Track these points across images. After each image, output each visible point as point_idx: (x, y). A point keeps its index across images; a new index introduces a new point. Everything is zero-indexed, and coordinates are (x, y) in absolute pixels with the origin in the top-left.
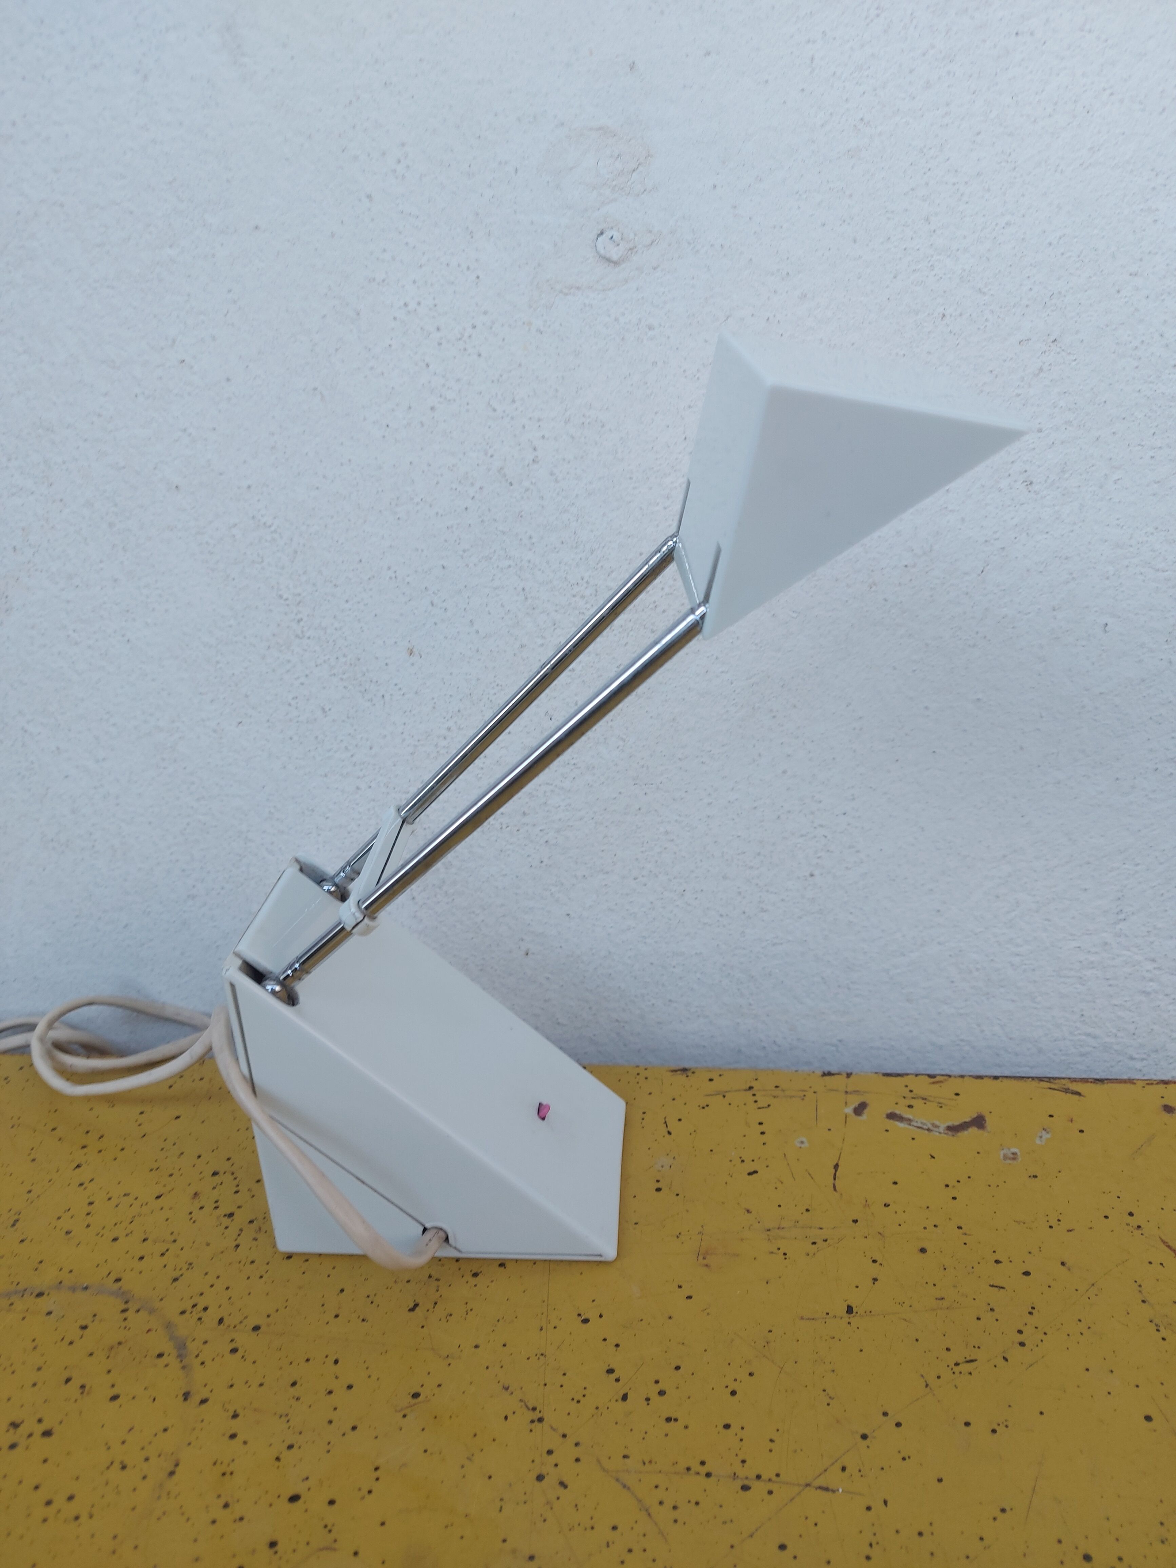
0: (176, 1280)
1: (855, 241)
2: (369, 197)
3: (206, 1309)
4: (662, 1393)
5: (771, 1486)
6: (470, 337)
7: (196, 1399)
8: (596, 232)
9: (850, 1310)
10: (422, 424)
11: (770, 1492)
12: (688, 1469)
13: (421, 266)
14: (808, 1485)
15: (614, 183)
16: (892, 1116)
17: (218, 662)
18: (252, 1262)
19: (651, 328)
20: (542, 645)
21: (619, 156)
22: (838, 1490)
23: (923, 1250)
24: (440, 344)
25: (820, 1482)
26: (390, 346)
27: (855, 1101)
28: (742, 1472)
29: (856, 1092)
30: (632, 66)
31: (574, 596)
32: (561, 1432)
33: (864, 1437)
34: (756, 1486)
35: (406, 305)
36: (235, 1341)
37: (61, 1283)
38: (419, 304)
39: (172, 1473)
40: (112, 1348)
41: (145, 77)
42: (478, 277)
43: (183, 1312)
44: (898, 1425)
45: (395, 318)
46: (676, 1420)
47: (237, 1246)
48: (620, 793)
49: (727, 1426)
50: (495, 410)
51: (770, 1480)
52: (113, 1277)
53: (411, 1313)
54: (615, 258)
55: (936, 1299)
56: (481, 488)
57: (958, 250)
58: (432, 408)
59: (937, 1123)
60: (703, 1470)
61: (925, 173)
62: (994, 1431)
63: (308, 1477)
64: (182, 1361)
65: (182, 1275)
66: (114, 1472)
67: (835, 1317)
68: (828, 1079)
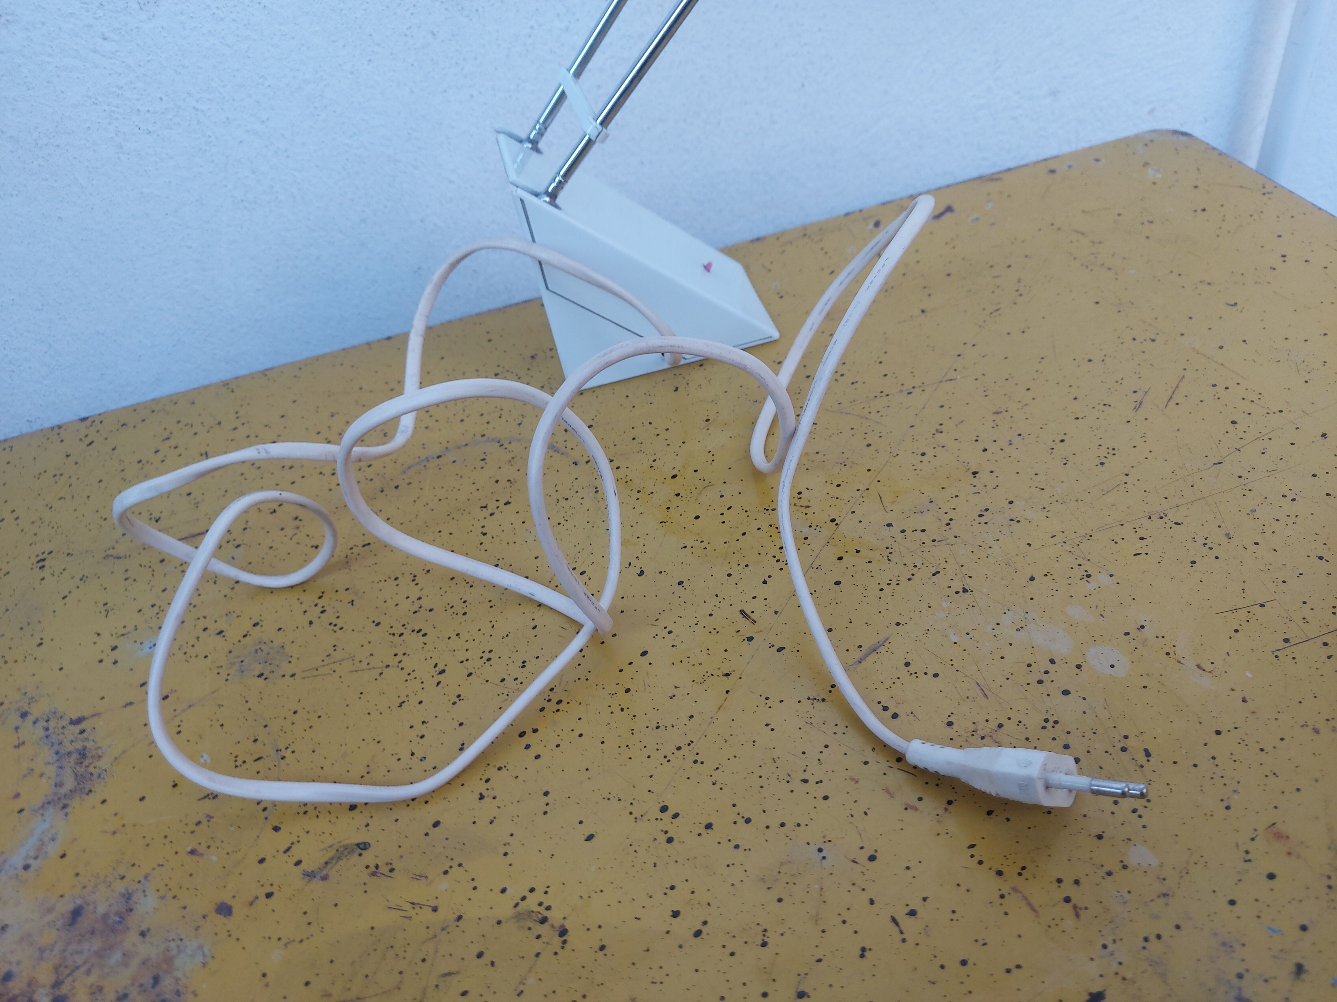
0: (520, 423)
4: (842, 375)
5: (922, 388)
7: (581, 462)
9: (923, 311)
11: (923, 390)
12: (876, 397)
14: (941, 381)
22: (957, 378)
23: (949, 275)
25: (945, 379)
27: (872, 221)
28: (904, 388)
29: (870, 217)
33: (959, 355)
34: (915, 391)
37: (447, 448)
40: (510, 461)
44: (974, 345)
46: (857, 382)
49: (885, 375)
51: (920, 386)
53: (676, 392)
60: (884, 394)
62: (1023, 332)
63: (675, 468)
64: (558, 452)
65: (522, 421)
66: (563, 503)
67: (916, 316)
68: (849, 216)
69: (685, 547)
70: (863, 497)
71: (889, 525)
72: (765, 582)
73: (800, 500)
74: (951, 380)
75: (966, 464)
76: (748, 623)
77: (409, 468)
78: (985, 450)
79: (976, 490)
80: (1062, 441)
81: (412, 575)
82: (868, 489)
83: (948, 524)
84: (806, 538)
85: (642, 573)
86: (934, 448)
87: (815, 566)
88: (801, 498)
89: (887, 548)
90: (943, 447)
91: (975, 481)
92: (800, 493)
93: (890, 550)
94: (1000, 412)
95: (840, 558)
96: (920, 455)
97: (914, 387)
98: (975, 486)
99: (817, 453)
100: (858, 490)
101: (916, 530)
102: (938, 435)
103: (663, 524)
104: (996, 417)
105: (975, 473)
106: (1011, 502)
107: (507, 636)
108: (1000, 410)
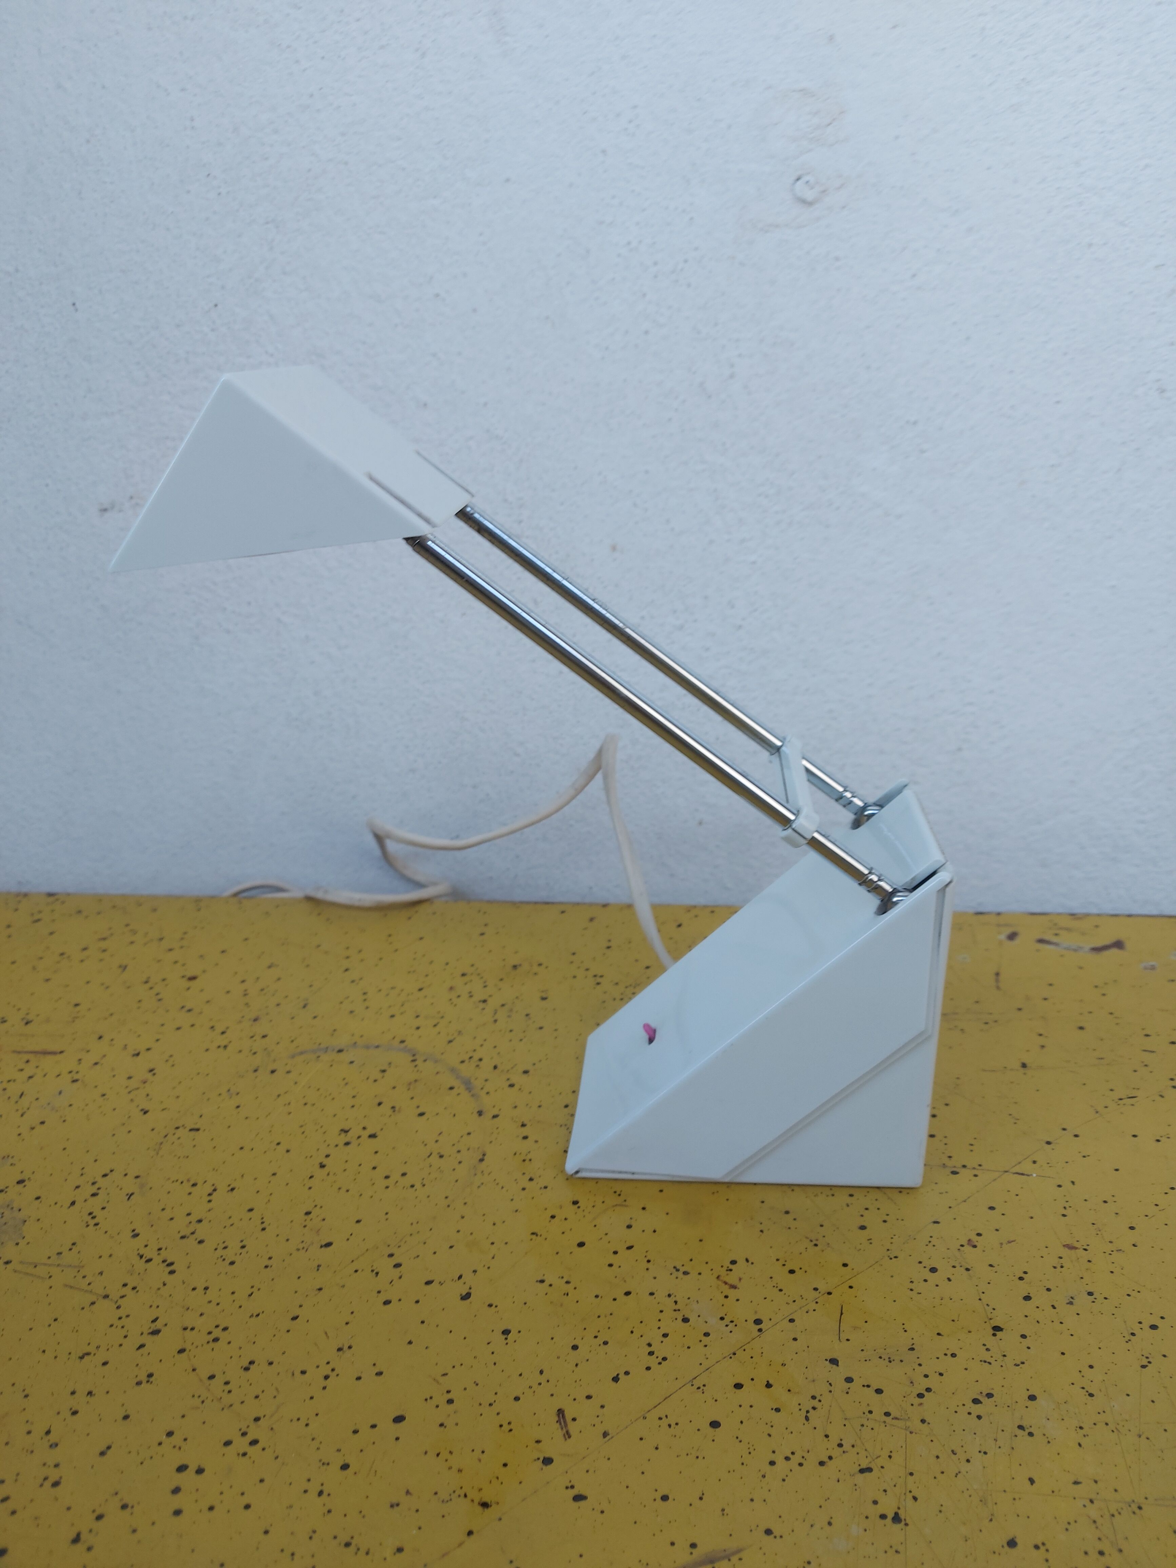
0: (450, 1042)
1: (1015, 182)
2: (604, 152)
3: (481, 1060)
5: (976, 1172)
6: (682, 270)
7: (489, 1114)
8: (795, 177)
9: (1024, 1065)
10: (636, 346)
11: (976, 1176)
13: (644, 210)
14: (1006, 1172)
15: (811, 136)
16: (1041, 941)
18: (511, 1031)
19: (837, 259)
21: (817, 112)
22: (1032, 1175)
23: (1081, 1028)
24: (656, 277)
25: (1015, 1170)
26: (613, 279)
27: (1006, 931)
28: (949, 1163)
29: (1006, 925)
30: (831, 38)
31: (759, 495)
33: (1048, 1143)
35: (629, 243)
36: (510, 1080)
37: (355, 1043)
38: (640, 242)
39: (482, 1160)
40: (410, 1084)
41: (424, 55)
42: (691, 219)
43: (463, 1062)
44: (1076, 1136)
45: (619, 255)
47: (496, 1021)
48: (791, 675)
49: (933, 1136)
50: (699, 333)
51: (974, 1168)
52: (398, 1040)
54: (809, 199)
55: (1098, 1059)
56: (684, 401)
57: (1104, 188)
58: (647, 332)
59: (1082, 945)
61: (1076, 124)
62: (1158, 1141)
64: (470, 1091)
65: (454, 1039)
66: (434, 1159)
67: (1012, 1070)
68: (981, 917)
69: (542, 1281)
70: (817, 1303)
71: (834, 1362)
72: (616, 1379)
73: (729, 1272)
74: (1023, 1174)
75: (989, 1309)
76: (560, 1433)
77: (301, 1053)
78: (1027, 1298)
79: (986, 1356)
80: (1154, 1327)
81: (213, 1188)
82: (830, 1293)
83: (920, 1396)
84: (707, 1334)
85: (466, 1297)
86: (954, 1267)
87: (697, 1383)
88: (731, 1270)
89: (814, 1397)
90: (967, 1270)
91: (991, 1341)
92: (733, 1262)
93: (815, 1403)
94: (1076, 1248)
95: (738, 1386)
96: (927, 1269)
97: (964, 1166)
98: (988, 1350)
99: (787, 1212)
100: (816, 1289)
101: (868, 1386)
102: (968, 1249)
103: (534, 1237)
104: (1065, 1252)
105: (997, 1329)
106: (1032, 1398)
107: (258, 1315)
108: (1076, 1245)
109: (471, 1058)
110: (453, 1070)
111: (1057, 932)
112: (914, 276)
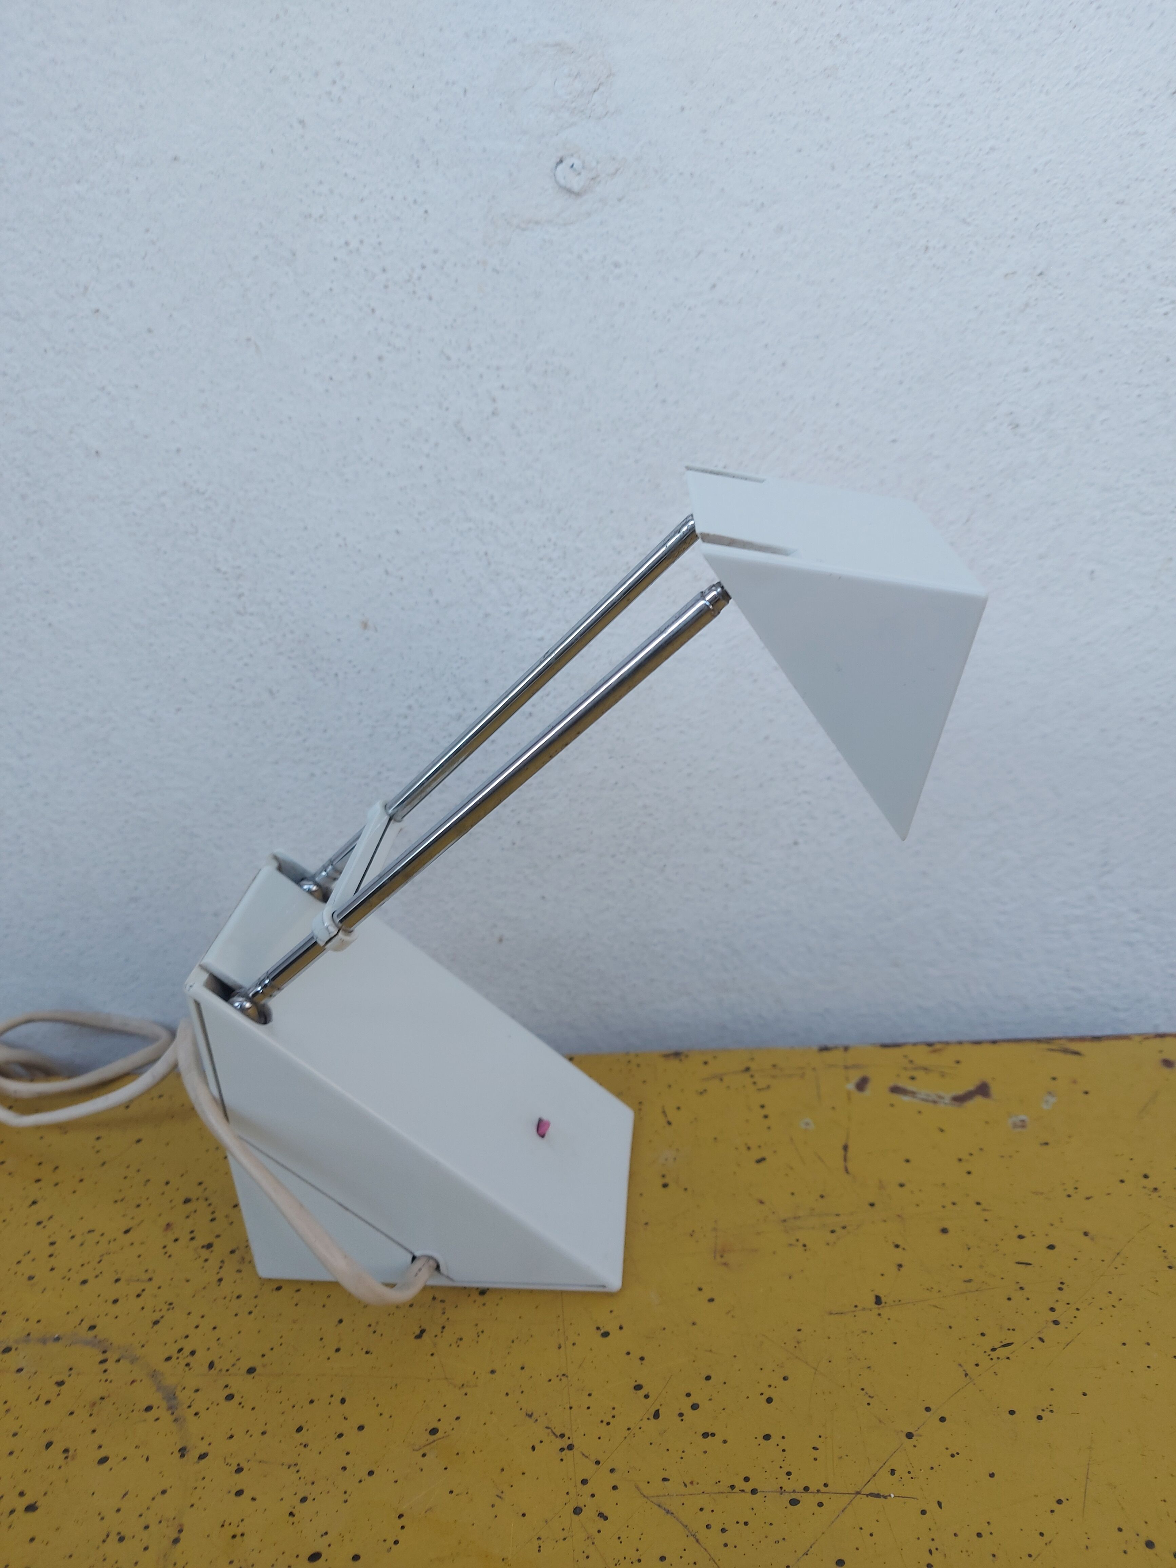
0: (156, 1323)
1: (833, 168)
2: (302, 122)
3: (193, 1353)
4: (695, 1407)
5: (821, 1499)
6: (419, 278)
7: (194, 1454)
8: (555, 160)
9: (878, 1300)
10: (369, 376)
11: (820, 1505)
12: (733, 1487)
13: (362, 200)
14: (858, 1493)
15: (573, 105)
16: (894, 1090)
17: (151, 645)
18: (239, 1297)
19: (617, 265)
20: (508, 613)
21: (578, 74)
22: (890, 1496)
23: (944, 1231)
24: (386, 287)
25: (869, 1489)
26: (331, 290)
27: (856, 1076)
28: (789, 1485)
29: (856, 1066)
31: (541, 559)
32: (594, 1458)
33: (909, 1436)
34: (805, 1498)
35: (347, 244)
36: (229, 1387)
37: (29, 1334)
38: (361, 242)
39: (176, 1541)
40: (94, 1404)
42: (426, 212)
43: (168, 1359)
44: (943, 1419)
45: (335, 259)
46: (713, 1435)
47: (220, 1280)
48: (595, 767)
49: (767, 1437)
50: (449, 358)
51: (818, 1491)
52: (86, 1325)
53: (419, 1340)
54: (576, 188)
55: (965, 1281)
56: (437, 445)
57: (941, 177)
58: (380, 358)
59: (942, 1093)
60: (748, 1486)
61: (906, 94)
62: (1040, 1418)
63: (326, 1533)
64: (173, 1413)
65: (163, 1317)
66: (111, 1546)
67: (864, 1309)
68: (825, 1054)
109: (180, 1350)
110: (154, 1375)
111: (914, 1074)
112: (714, 286)
